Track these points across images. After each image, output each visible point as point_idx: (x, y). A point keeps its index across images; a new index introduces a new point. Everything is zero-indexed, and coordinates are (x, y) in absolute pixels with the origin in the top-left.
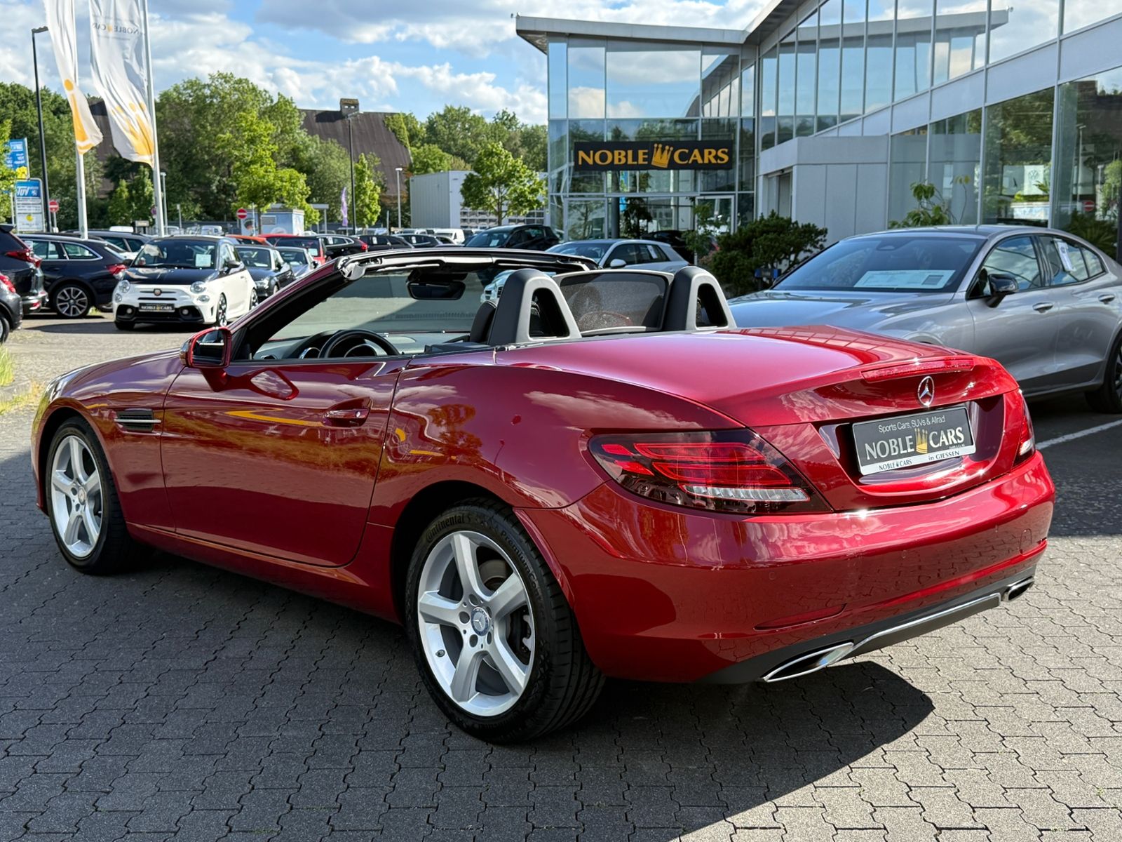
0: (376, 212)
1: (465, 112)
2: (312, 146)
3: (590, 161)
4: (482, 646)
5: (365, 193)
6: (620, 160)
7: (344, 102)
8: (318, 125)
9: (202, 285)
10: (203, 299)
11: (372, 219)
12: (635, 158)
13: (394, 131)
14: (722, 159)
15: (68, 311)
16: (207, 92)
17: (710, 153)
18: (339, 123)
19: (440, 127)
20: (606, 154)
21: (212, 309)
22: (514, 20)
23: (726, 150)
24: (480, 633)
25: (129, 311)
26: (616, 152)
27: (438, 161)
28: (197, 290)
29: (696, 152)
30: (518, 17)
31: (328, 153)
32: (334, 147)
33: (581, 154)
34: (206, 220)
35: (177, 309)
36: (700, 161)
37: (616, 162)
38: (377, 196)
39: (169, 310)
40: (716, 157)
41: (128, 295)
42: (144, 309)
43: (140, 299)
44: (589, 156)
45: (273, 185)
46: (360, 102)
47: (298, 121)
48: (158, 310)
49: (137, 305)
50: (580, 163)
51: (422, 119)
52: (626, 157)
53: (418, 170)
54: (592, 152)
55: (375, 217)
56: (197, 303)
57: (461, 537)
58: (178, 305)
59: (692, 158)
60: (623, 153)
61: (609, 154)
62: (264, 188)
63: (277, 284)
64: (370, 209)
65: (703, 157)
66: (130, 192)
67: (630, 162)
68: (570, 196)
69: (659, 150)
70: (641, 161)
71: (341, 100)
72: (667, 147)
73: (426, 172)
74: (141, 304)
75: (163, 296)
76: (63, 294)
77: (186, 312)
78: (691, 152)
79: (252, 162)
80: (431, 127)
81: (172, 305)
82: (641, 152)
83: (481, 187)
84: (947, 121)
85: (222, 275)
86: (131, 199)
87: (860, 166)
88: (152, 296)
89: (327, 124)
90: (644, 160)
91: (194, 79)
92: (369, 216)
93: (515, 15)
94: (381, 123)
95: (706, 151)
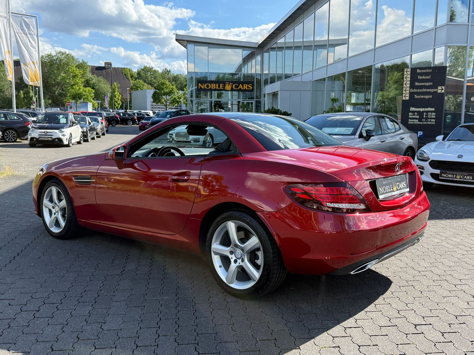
0: (120, 104)
1: (151, 69)
2: (94, 79)
3: (203, 87)
4: (239, 263)
5: (115, 97)
6: (214, 87)
7: (106, 63)
8: (96, 71)
9: (63, 130)
10: (63, 135)
11: (118, 107)
12: (219, 87)
13: (125, 74)
14: (250, 88)
15: (9, 140)
16: (55, 58)
17: (246, 86)
18: (104, 71)
19: (142, 74)
20: (209, 85)
21: (67, 139)
22: (175, 35)
23: (251, 85)
24: (238, 259)
25: (35, 140)
26: (212, 84)
27: (142, 86)
28: (62, 132)
29: (241, 85)
30: (176, 34)
31: (99, 81)
32: (102, 79)
33: (200, 85)
34: (53, 106)
35: (53, 139)
36: (242, 88)
37: (212, 88)
38: (120, 98)
39: (50, 139)
40: (248, 87)
41: (35, 134)
42: (40, 139)
43: (39, 135)
44: (202, 85)
45: (82, 93)
46: (112, 63)
47: (89, 70)
48: (46, 139)
49: (38, 138)
50: (199, 88)
51: (135, 70)
52: (216, 86)
53: (135, 89)
54: (203, 84)
55: (119, 106)
56: (61, 137)
57: (231, 223)
58: (54, 137)
59: (239, 87)
60: (215, 85)
61: (210, 85)
62: (79, 94)
63: (89, 130)
64: (117, 103)
65: (243, 87)
66: (24, 95)
67: (217, 88)
68: (196, 100)
69: (228, 84)
70: (221, 88)
71: (105, 62)
72: (230, 83)
73: (137, 90)
74: (39, 137)
75: (48, 134)
76: (7, 133)
77: (57, 140)
78: (239, 85)
79: (74, 85)
80: (139, 73)
81: (51, 137)
82: (221, 85)
83: (159, 96)
84: (333, 76)
85: (70, 126)
86: (24, 97)
87: (291, 91)
88: (44, 134)
89: (100, 71)
90: (222, 87)
91: (49, 53)
92: (117, 106)
94: (120, 71)
95: (244, 85)
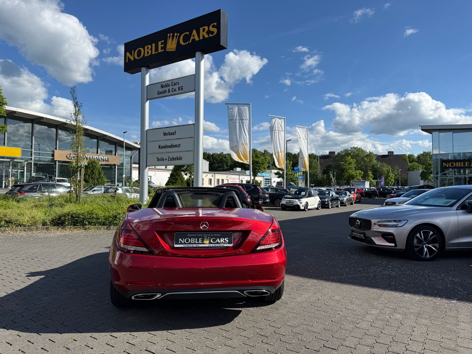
0: (393, 182)
1: (430, 153)
2: (378, 164)
3: (447, 166)
5: (390, 177)
6: (458, 165)
7: (389, 152)
8: (381, 159)
9: (301, 200)
10: (301, 203)
11: (391, 184)
12: (464, 164)
13: (404, 159)
15: (277, 205)
16: (350, 152)
18: (387, 158)
19: (421, 158)
20: (453, 164)
21: (303, 206)
22: (420, 127)
25: (283, 205)
26: (457, 163)
27: (418, 167)
28: (299, 201)
30: (421, 126)
31: (382, 166)
32: (385, 164)
33: (444, 164)
35: (294, 205)
37: (457, 166)
38: (393, 178)
39: (292, 205)
41: (284, 202)
42: (286, 205)
43: (286, 202)
44: (447, 164)
45: (354, 175)
46: (394, 152)
47: (374, 158)
48: (290, 205)
49: (285, 204)
50: (444, 166)
51: (416, 155)
52: (461, 164)
53: (411, 170)
54: (448, 163)
55: (392, 183)
56: (299, 204)
58: (294, 204)
60: (460, 163)
61: (455, 164)
62: (352, 176)
64: (391, 181)
66: (327, 177)
67: (463, 166)
68: (440, 177)
70: (466, 165)
71: (388, 152)
73: (414, 170)
74: (286, 204)
75: (291, 202)
76: (276, 201)
77: (296, 206)
79: (349, 169)
80: (419, 157)
81: (293, 204)
82: (466, 163)
83: (427, 174)
85: (308, 197)
86: (327, 179)
88: (289, 202)
89: (384, 158)
90: (468, 165)
91: (346, 149)
92: (390, 183)
93: (421, 125)
94: (400, 158)
